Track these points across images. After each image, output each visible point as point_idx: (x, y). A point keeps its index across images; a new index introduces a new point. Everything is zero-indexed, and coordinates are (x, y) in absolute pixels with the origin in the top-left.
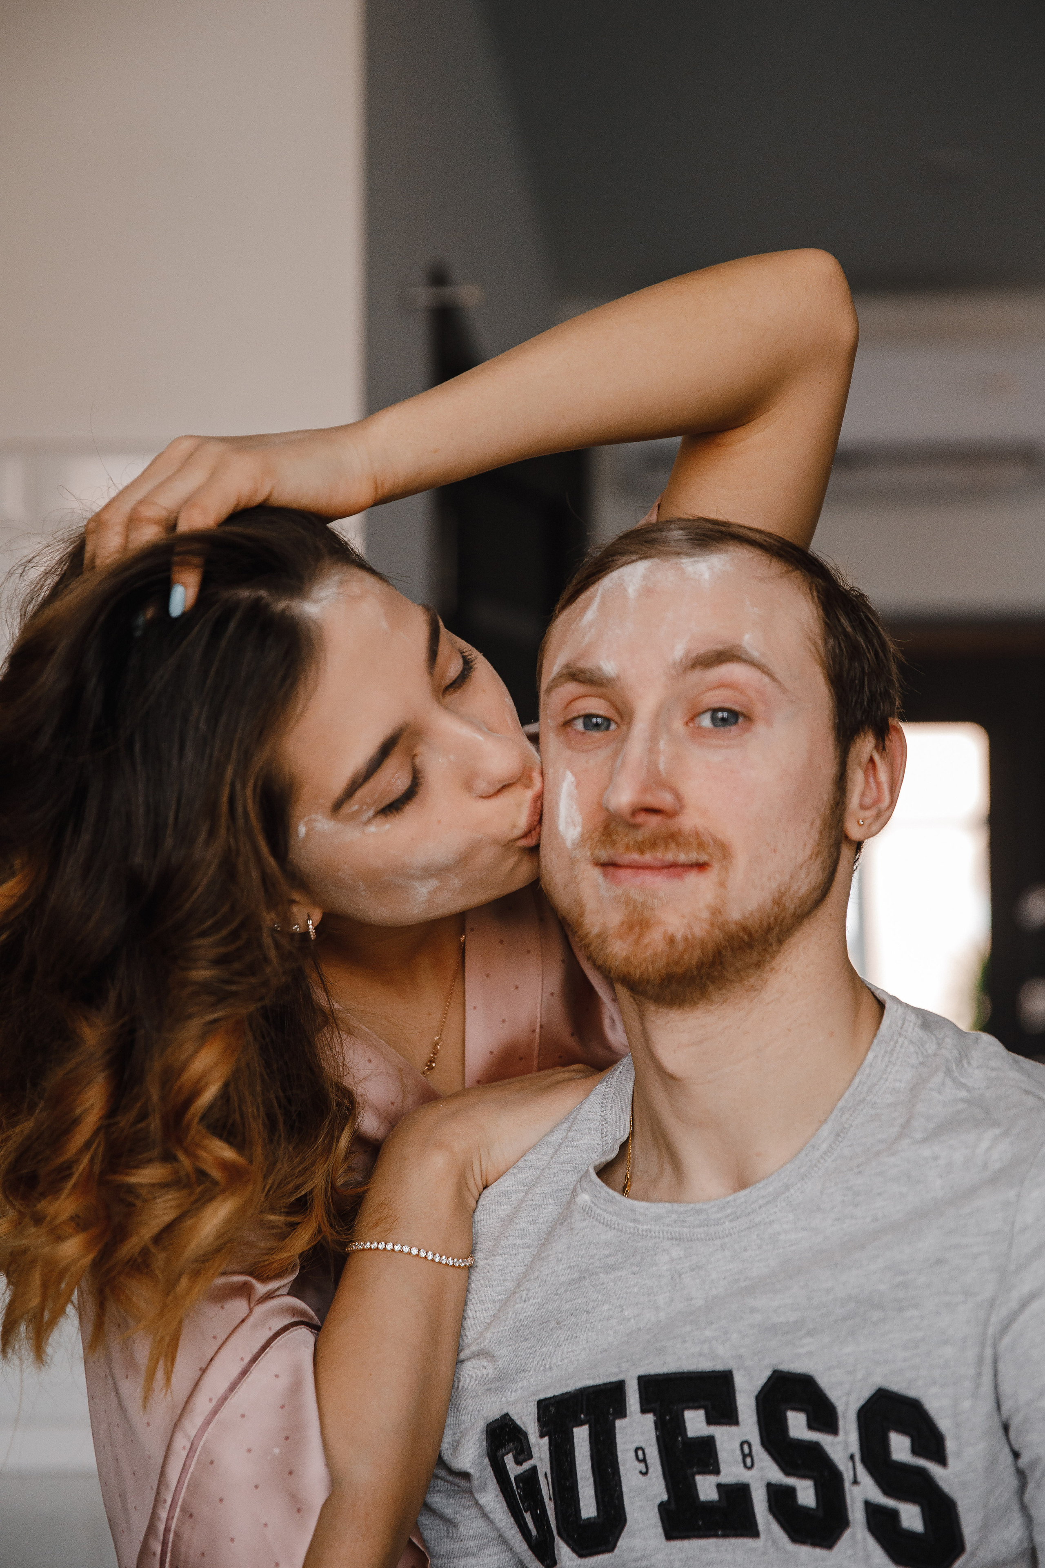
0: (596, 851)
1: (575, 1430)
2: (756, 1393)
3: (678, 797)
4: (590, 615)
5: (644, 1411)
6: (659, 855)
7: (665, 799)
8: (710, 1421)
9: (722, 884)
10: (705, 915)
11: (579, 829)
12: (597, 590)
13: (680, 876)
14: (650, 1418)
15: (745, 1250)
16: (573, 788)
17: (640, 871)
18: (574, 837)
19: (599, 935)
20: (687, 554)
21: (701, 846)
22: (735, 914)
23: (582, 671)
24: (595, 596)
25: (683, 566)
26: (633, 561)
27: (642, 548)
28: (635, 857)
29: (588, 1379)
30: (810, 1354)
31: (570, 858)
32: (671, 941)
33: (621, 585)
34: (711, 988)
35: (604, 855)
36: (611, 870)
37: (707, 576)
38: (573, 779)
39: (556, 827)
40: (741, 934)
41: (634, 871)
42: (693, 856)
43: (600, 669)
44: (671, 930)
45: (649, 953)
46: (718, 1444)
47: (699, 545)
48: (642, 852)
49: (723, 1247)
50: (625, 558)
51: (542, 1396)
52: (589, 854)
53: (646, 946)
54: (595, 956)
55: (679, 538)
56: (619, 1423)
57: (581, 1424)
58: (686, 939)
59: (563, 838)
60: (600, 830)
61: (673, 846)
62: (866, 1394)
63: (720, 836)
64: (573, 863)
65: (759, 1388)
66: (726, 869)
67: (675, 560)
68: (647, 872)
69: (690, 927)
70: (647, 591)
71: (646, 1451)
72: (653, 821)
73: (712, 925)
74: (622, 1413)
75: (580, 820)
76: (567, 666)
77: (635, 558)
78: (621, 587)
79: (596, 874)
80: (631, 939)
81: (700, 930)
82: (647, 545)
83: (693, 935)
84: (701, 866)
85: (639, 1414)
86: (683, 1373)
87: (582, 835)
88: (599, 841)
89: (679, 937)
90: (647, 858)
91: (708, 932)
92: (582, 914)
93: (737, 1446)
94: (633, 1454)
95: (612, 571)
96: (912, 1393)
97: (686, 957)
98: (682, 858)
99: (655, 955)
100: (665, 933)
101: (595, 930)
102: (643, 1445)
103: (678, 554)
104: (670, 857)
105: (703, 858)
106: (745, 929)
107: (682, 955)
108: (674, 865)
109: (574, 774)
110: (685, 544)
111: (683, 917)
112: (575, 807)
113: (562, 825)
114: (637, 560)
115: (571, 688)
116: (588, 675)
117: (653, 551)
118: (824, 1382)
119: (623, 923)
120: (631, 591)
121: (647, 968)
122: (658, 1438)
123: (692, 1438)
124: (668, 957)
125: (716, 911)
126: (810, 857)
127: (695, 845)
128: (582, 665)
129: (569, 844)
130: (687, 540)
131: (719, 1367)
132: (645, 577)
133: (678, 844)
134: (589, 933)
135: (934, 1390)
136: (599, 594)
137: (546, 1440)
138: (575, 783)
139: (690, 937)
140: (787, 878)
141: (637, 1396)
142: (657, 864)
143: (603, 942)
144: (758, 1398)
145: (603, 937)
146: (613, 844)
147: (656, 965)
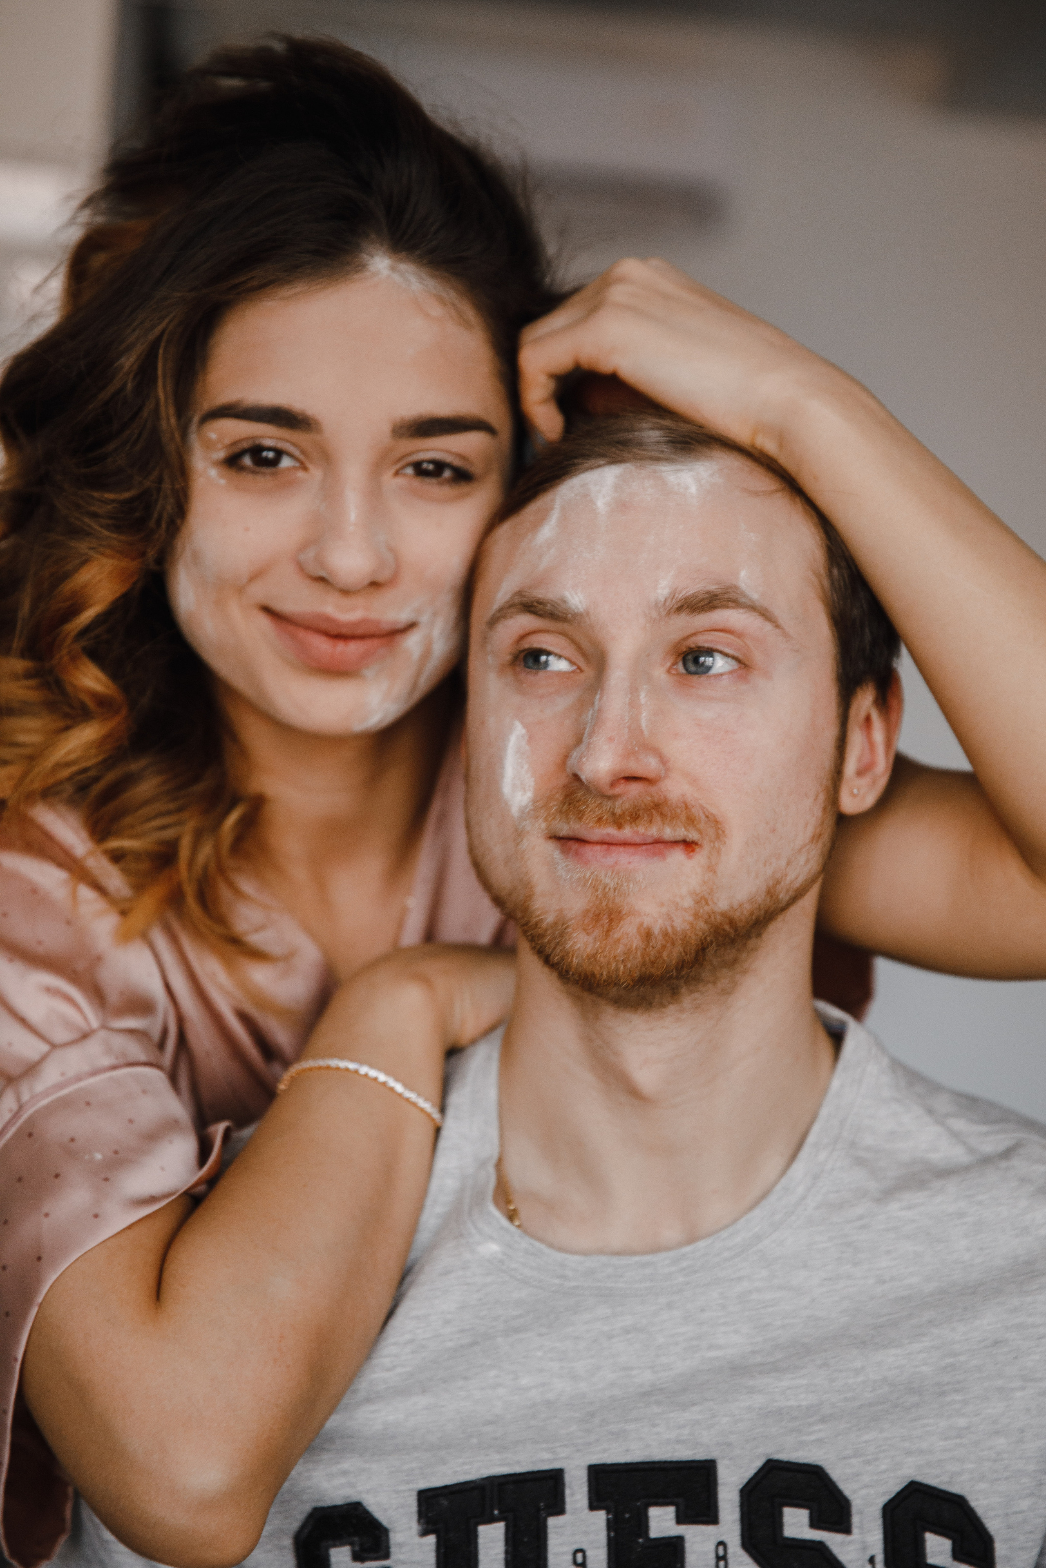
0: (553, 823)
1: (482, 1529)
2: (740, 1487)
3: (663, 761)
4: (547, 532)
5: (592, 1507)
6: (641, 830)
7: (649, 765)
8: (681, 1519)
9: (711, 869)
10: (688, 903)
11: (529, 794)
12: (553, 500)
13: (661, 855)
14: (600, 1517)
15: (702, 1310)
16: (524, 743)
17: (613, 848)
18: (524, 803)
19: (555, 924)
20: (666, 460)
21: (691, 821)
22: (722, 903)
23: (540, 602)
24: (552, 508)
25: (664, 475)
26: (599, 466)
27: (614, 449)
28: (610, 831)
29: (501, 1465)
30: (820, 1441)
31: (516, 830)
32: (648, 935)
33: (586, 496)
34: (683, 990)
35: (564, 829)
36: (574, 846)
37: (693, 490)
38: (524, 731)
39: (499, 789)
40: (727, 927)
41: (605, 847)
42: (681, 833)
43: (564, 601)
44: (647, 921)
45: (620, 949)
46: (688, 1546)
47: (682, 449)
48: (620, 826)
49: (670, 1306)
50: (591, 462)
51: (424, 1485)
52: (544, 825)
53: (618, 940)
54: (548, 951)
55: (656, 439)
56: (552, 1521)
57: (492, 1520)
58: (665, 934)
59: (506, 803)
60: (559, 797)
61: (657, 819)
62: (893, 1487)
63: (713, 810)
64: (519, 834)
65: (745, 1481)
66: (719, 851)
67: (652, 467)
68: (621, 849)
69: (670, 917)
70: (621, 506)
71: (589, 1553)
72: (634, 790)
73: (696, 916)
74: (559, 1509)
75: (533, 784)
76: (519, 593)
77: (602, 462)
78: (587, 498)
79: (552, 850)
80: (597, 932)
81: (681, 922)
82: (621, 447)
83: (673, 927)
84: (689, 845)
85: (587, 1511)
86: (653, 1463)
87: (534, 801)
88: (560, 811)
89: (656, 930)
90: (627, 833)
91: (692, 926)
92: (529, 897)
93: (712, 1547)
94: (569, 1558)
95: (571, 477)
96: (955, 1489)
97: (665, 955)
98: (668, 833)
99: (628, 953)
100: (641, 924)
101: (550, 919)
102: (584, 1547)
103: (657, 459)
104: (653, 831)
105: (693, 835)
106: (731, 922)
107: (660, 953)
108: (658, 841)
109: (526, 726)
110: (664, 448)
111: (662, 905)
112: (526, 767)
113: (507, 788)
114: (605, 465)
115: (524, 622)
116: (549, 607)
117: (626, 455)
118: (836, 1474)
119: (587, 911)
120: (601, 504)
121: (617, 970)
122: (609, 1539)
123: (656, 1539)
124: (643, 957)
125: (701, 900)
126: (813, 838)
127: (683, 817)
128: (540, 593)
129: (515, 811)
130: (667, 442)
131: (700, 1455)
132: (617, 487)
133: (663, 816)
134: (541, 921)
135: (983, 1486)
136: (558, 505)
137: (432, 1539)
138: (526, 737)
139: (670, 930)
140: (783, 863)
141: (585, 1488)
142: (638, 840)
143: (562, 935)
144: (742, 1491)
145: (561, 927)
146: (580, 816)
147: (629, 965)
